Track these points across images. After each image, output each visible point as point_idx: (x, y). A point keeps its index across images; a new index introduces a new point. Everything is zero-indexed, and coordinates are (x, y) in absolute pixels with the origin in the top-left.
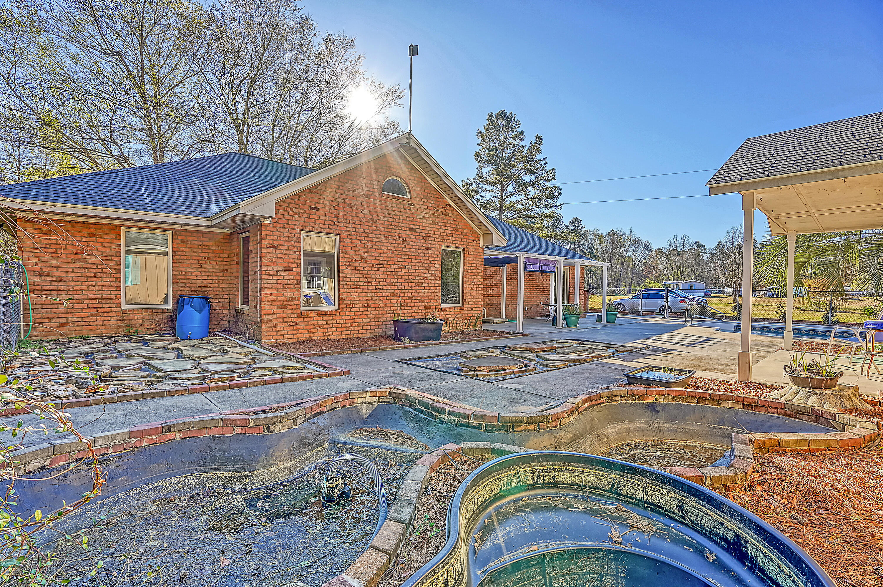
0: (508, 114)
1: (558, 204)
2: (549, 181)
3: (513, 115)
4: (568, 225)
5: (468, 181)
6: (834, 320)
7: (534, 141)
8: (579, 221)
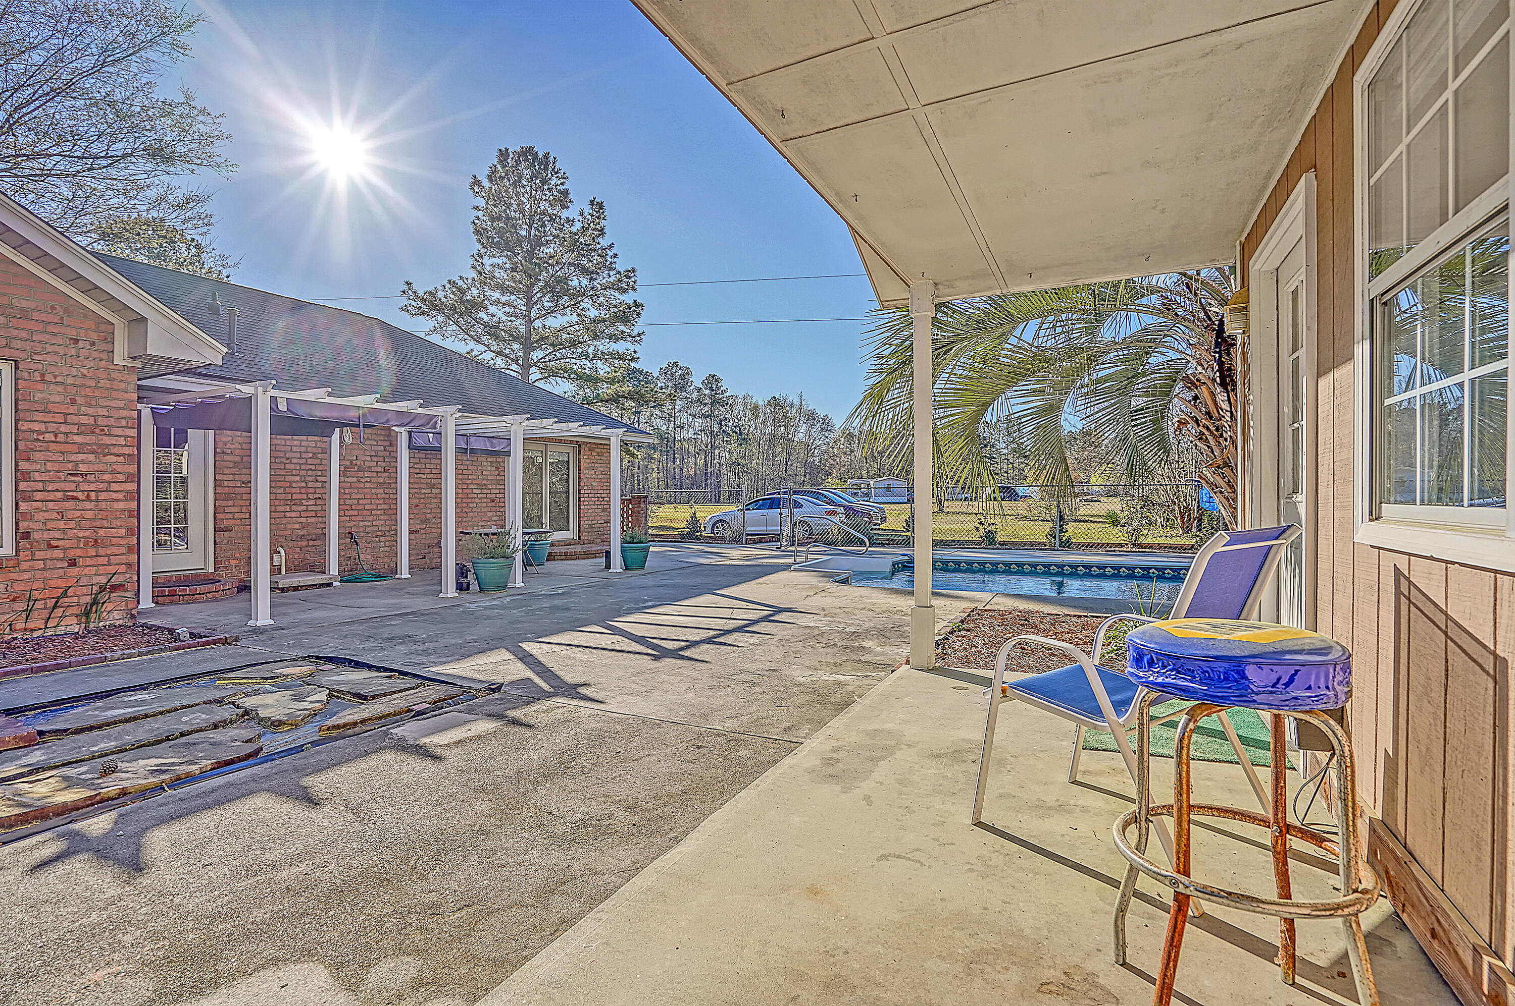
0: (541, 154)
1: (635, 333)
2: (623, 291)
3: (551, 159)
4: (701, 386)
5: (460, 283)
6: (1064, 539)
7: (588, 210)
8: (718, 380)
